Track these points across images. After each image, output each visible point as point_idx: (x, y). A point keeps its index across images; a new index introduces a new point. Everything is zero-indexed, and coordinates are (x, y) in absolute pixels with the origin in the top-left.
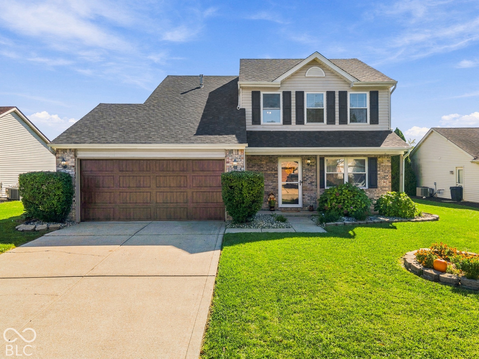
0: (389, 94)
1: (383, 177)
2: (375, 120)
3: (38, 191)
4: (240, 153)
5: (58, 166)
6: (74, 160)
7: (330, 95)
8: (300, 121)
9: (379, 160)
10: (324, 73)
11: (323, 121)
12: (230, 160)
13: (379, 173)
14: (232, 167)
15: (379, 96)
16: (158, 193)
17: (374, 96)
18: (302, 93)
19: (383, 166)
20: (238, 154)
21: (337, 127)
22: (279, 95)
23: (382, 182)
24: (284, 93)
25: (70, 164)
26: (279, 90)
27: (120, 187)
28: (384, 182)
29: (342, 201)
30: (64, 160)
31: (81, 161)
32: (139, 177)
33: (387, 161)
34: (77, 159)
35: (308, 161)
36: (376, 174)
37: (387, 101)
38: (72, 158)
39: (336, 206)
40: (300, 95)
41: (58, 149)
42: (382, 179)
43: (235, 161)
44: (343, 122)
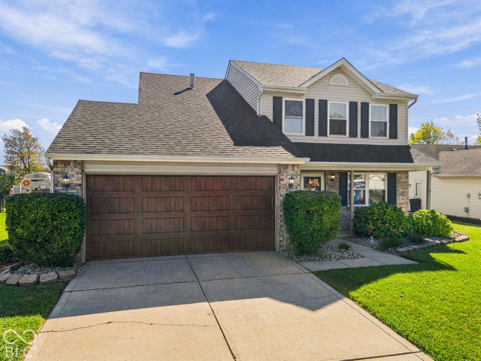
0: (407, 107)
1: (401, 194)
2: (394, 135)
3: (44, 224)
4: (296, 169)
5: (56, 185)
6: (80, 176)
7: (353, 105)
8: (323, 133)
9: (398, 175)
10: (347, 82)
11: (345, 134)
12: (285, 177)
13: (397, 189)
14: (287, 185)
15: (398, 109)
16: (194, 219)
17: (393, 109)
18: (326, 102)
19: (401, 182)
20: (294, 170)
21: (359, 141)
22: (302, 102)
23: (401, 199)
24: (308, 101)
25: (75, 182)
26: (302, 97)
27: (143, 212)
28: (402, 199)
29: (388, 222)
30: (66, 177)
31: (89, 177)
32: (169, 199)
33: (405, 177)
34: (84, 175)
35: (332, 177)
36: (395, 191)
37: (405, 116)
38: (77, 174)
39: (382, 227)
40: (323, 104)
41: (57, 161)
42: (401, 195)
43: (292, 178)
44: (365, 135)
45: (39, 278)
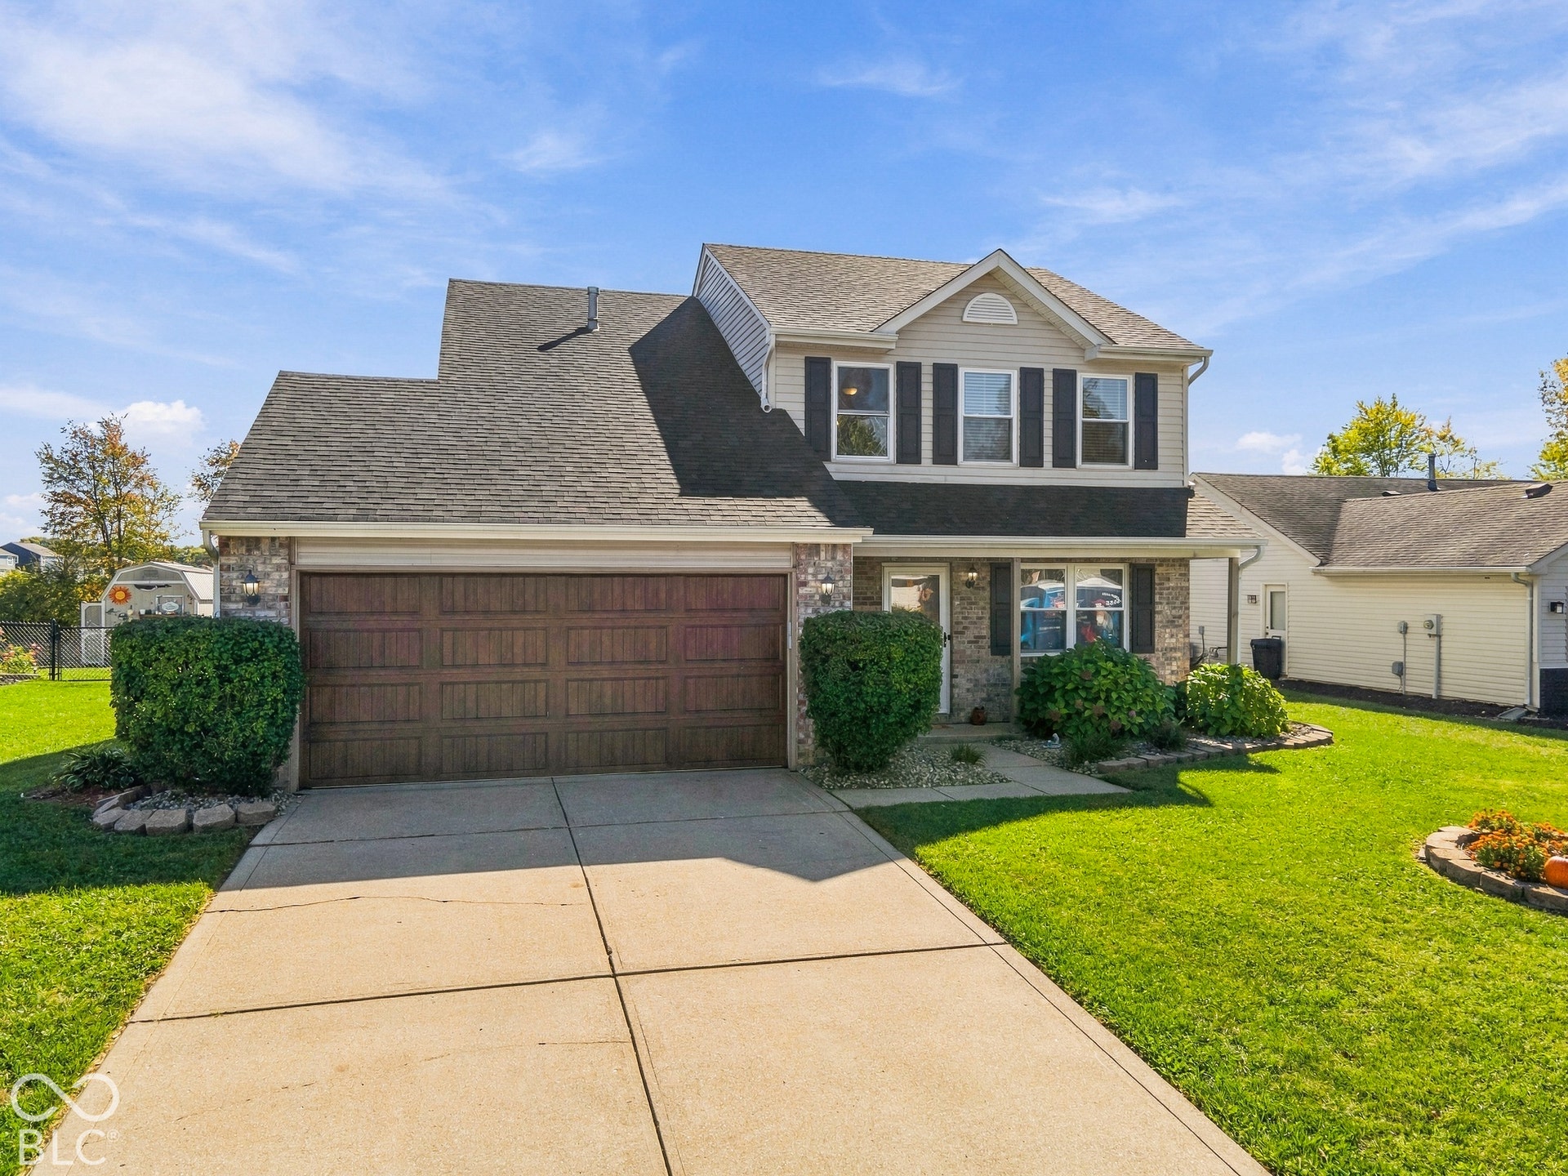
0: (1187, 383)
1: (1168, 622)
2: (1148, 459)
3: (200, 690)
4: (839, 556)
5: (225, 598)
6: (285, 575)
7: (1031, 378)
8: (945, 454)
9: (1159, 570)
10: (1014, 314)
11: (1008, 456)
12: (810, 578)
13: (1158, 608)
14: (817, 597)
15: (1160, 388)
16: (575, 684)
17: (1146, 388)
18: (952, 370)
19: (1168, 589)
20: (833, 558)
21: (1048, 475)
22: (886, 371)
23: (1167, 636)
24: (901, 367)
25: (272, 591)
26: (887, 358)
27: (443, 666)
28: (1172, 636)
29: (1103, 696)
30: (252, 578)
31: (307, 578)
32: (510, 632)
33: (1181, 575)
34: (294, 573)
35: (970, 574)
36: (1152, 614)
37: (1179, 405)
38: (278, 568)
39: (1086, 709)
40: (946, 376)
41: (229, 538)
42: (1167, 627)
43: (827, 580)
44: (1064, 459)
45: (189, 816)
